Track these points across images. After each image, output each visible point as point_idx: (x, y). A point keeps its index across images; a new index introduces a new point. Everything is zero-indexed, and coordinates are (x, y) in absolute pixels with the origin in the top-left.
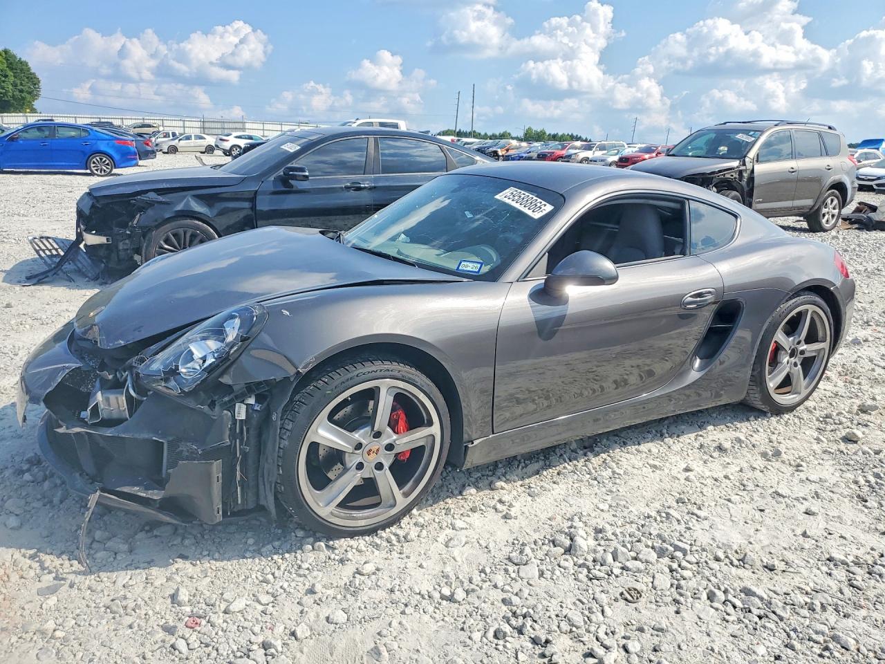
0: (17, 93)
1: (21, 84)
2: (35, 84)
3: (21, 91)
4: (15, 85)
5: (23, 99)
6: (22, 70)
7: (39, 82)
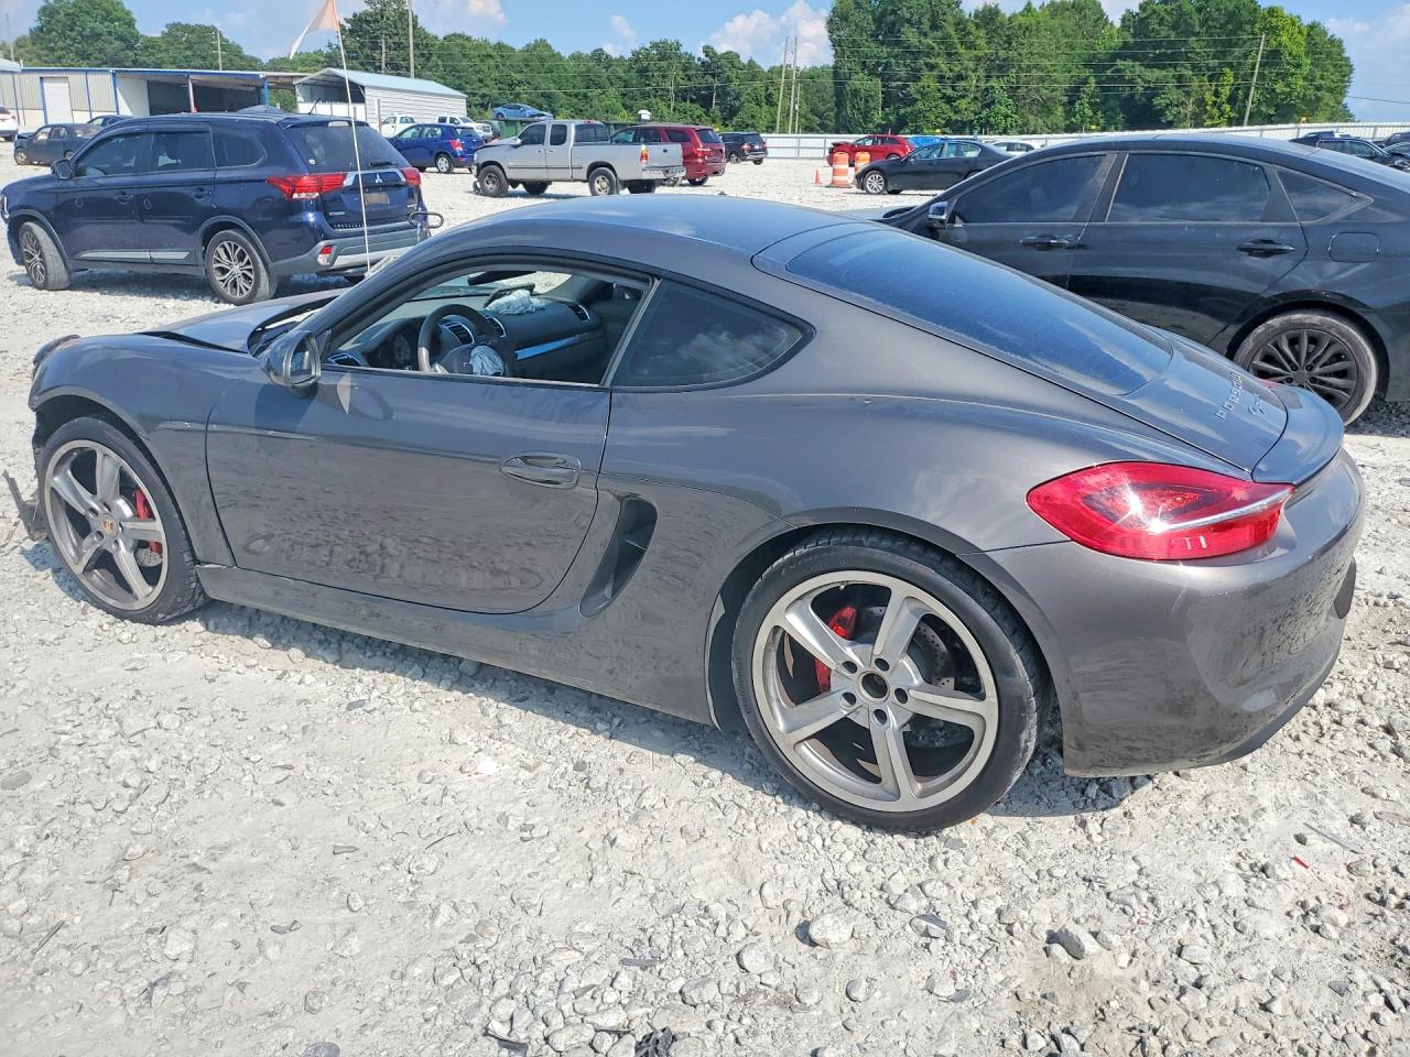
0: (1311, 92)
1: (1322, 78)
2: (1344, 76)
3: (1319, 88)
4: (1309, 79)
5: (1318, 99)
6: (1329, 55)
7: (1351, 72)
